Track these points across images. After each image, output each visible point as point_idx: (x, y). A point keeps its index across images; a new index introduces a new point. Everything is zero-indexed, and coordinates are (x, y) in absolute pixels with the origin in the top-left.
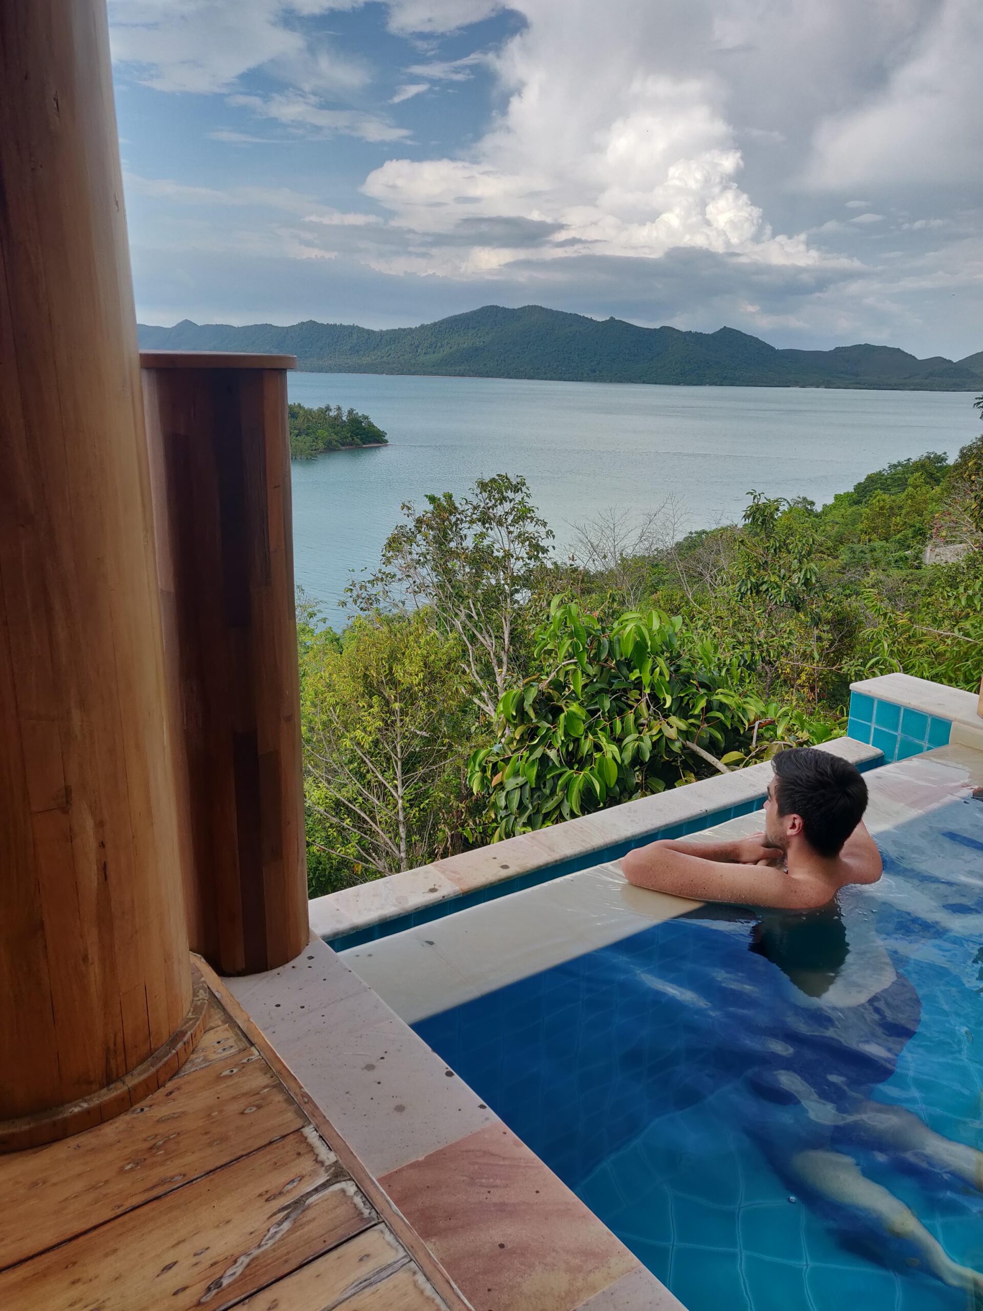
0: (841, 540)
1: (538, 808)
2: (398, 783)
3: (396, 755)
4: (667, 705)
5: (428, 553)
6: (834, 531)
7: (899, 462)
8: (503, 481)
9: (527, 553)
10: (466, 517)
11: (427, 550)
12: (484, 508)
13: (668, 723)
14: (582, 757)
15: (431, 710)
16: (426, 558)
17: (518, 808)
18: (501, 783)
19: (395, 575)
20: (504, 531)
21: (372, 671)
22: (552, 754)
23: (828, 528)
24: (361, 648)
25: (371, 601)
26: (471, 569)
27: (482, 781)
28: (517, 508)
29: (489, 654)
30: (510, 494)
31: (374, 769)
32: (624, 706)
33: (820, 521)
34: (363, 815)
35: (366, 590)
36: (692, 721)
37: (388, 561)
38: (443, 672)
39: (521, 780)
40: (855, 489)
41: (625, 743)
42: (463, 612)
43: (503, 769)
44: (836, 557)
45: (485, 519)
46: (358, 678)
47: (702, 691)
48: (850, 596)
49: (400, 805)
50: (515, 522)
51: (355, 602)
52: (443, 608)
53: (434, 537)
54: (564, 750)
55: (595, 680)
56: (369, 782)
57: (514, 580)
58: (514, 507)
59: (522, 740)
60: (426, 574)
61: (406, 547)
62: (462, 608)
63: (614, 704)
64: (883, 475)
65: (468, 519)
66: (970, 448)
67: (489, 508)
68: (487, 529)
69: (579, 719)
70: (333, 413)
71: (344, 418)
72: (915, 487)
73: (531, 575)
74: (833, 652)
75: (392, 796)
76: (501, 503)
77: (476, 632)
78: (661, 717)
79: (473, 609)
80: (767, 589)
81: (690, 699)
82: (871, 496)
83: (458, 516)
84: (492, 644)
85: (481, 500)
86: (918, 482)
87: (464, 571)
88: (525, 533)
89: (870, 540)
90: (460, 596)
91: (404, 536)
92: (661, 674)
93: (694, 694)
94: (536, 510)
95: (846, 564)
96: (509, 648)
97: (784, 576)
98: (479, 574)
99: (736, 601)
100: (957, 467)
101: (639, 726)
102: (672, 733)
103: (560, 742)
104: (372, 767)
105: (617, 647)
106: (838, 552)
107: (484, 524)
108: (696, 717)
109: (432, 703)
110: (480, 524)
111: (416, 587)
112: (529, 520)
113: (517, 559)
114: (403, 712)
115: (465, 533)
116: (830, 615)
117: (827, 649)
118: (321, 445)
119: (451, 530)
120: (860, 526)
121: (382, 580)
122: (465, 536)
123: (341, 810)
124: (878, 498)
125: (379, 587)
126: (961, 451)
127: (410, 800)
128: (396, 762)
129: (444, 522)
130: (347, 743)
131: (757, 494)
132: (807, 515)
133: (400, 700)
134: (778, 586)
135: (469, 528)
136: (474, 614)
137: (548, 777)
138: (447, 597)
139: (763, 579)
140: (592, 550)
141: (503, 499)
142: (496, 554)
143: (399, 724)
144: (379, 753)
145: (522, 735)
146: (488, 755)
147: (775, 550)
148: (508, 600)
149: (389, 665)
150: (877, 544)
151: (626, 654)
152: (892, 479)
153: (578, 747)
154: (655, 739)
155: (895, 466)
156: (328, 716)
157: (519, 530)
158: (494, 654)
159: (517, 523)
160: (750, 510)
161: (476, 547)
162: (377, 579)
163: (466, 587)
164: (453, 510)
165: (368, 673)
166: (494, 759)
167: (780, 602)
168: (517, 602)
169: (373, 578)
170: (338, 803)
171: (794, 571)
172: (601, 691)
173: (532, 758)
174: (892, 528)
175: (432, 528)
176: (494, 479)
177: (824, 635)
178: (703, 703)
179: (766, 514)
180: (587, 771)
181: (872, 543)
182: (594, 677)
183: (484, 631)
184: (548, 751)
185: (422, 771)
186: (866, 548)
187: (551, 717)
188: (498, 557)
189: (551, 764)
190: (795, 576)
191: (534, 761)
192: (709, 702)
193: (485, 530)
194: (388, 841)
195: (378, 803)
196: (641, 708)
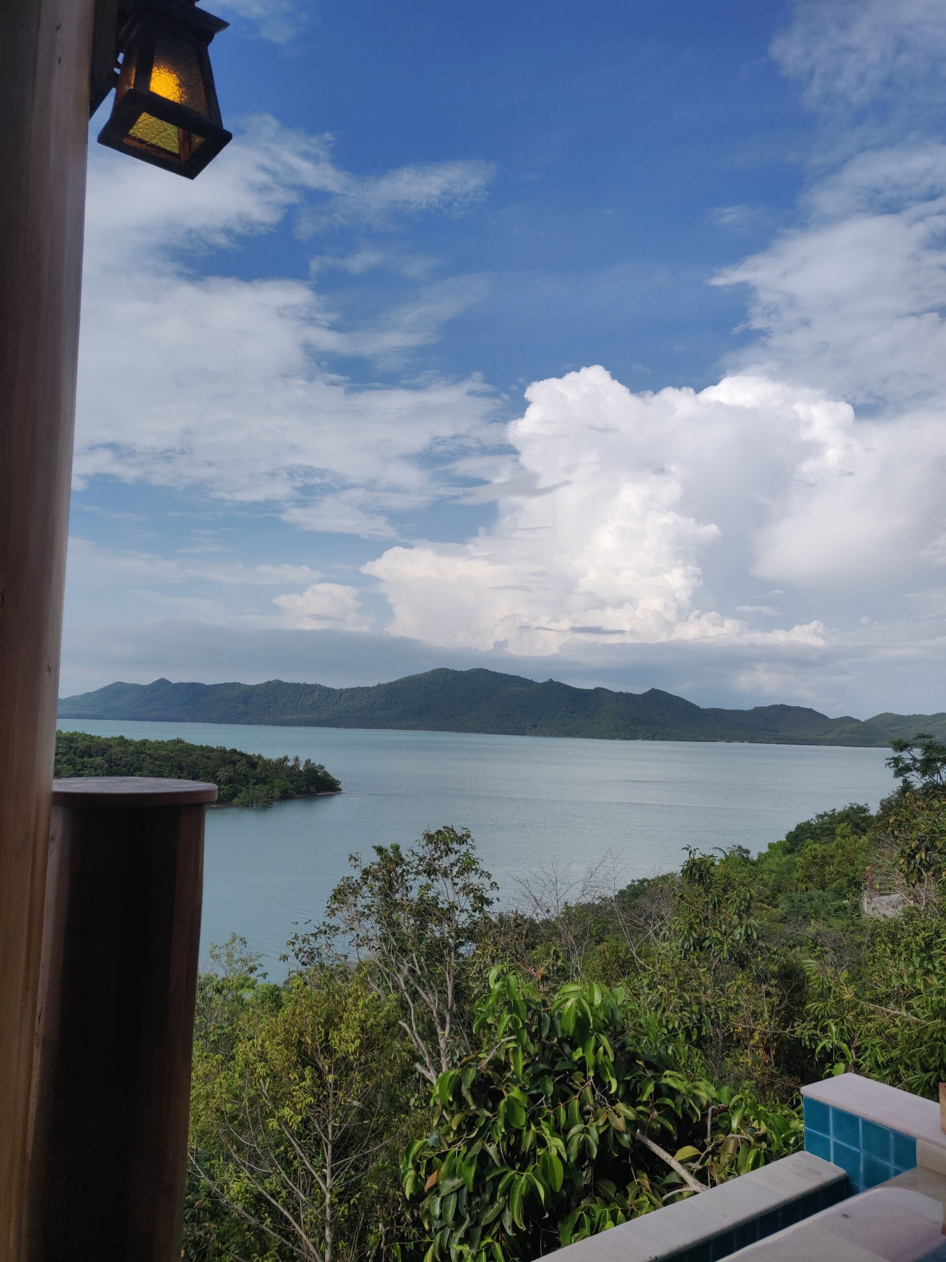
0: (779, 889)
1: (477, 1219)
2: (327, 1171)
3: (327, 1137)
4: (613, 1090)
5: (373, 906)
6: (771, 879)
7: (825, 813)
8: (448, 833)
9: (472, 906)
10: (412, 869)
11: (373, 902)
12: (430, 859)
13: (615, 1111)
14: (524, 1152)
15: (367, 1082)
16: (370, 910)
17: (454, 1219)
18: (436, 1185)
19: (339, 928)
20: (448, 882)
21: (307, 1038)
22: (492, 1150)
23: (765, 877)
24: (297, 1012)
25: (312, 955)
26: (416, 921)
27: (415, 1182)
28: (463, 860)
29: (432, 1012)
30: (455, 846)
31: (302, 1154)
32: (568, 1090)
33: (757, 869)
34: (286, 1213)
35: (308, 944)
36: (640, 1108)
37: (333, 912)
38: (381, 1037)
39: (457, 1182)
40: (787, 838)
41: (569, 1136)
42: (407, 967)
43: (438, 1169)
44: (776, 906)
45: (431, 872)
46: (293, 1045)
47: (649, 1073)
48: (794, 946)
49: (327, 1201)
50: (460, 873)
51: (297, 956)
52: (386, 963)
53: (380, 888)
54: (505, 1144)
55: (537, 1059)
56: (296, 1170)
57: (459, 932)
58: (459, 859)
59: (459, 1131)
60: (371, 927)
61: (351, 898)
62: (405, 962)
63: (558, 1087)
64: (812, 825)
65: (414, 870)
66: (889, 801)
67: (434, 860)
68: (433, 881)
69: (521, 1106)
70: (290, 764)
71: (301, 768)
72: (844, 837)
73: (475, 928)
74: (784, 1009)
75: (320, 1188)
76: (446, 855)
77: (419, 989)
78: (607, 1104)
79: (416, 964)
80: (710, 946)
81: (638, 1081)
82: (803, 845)
83: (404, 867)
84: (435, 1001)
85: (426, 851)
86: (845, 832)
87: (409, 923)
88: (469, 885)
89: (807, 889)
90: (404, 950)
91: (350, 888)
92: (605, 1053)
93: (640, 1076)
94: (480, 862)
95: (786, 913)
96: (452, 1005)
97: (725, 932)
98: (423, 926)
99: (680, 959)
100: (879, 818)
101: (584, 1113)
102: (619, 1123)
103: (500, 1135)
104: (300, 1151)
105: (558, 1022)
106: (778, 901)
107: (429, 875)
108: (646, 1104)
109: (367, 1074)
110: (426, 875)
111: (359, 941)
112: (473, 872)
113: (462, 911)
114: (337, 1086)
115: (410, 884)
116: (776, 968)
117: (778, 1006)
118: (277, 793)
119: (397, 881)
120: (796, 875)
121: (325, 932)
122: (411, 888)
123: (263, 1207)
124: (809, 847)
125: (322, 940)
126: (881, 804)
127: (340, 1193)
128: (326, 1145)
129: (390, 873)
130: (273, 1124)
131: (692, 849)
132: (744, 863)
133: (335, 1069)
134: (721, 943)
135: (415, 879)
136: (417, 969)
137: (488, 1178)
138: (390, 951)
139: (705, 934)
140: (535, 903)
141: (449, 850)
142: (440, 906)
143: (331, 1100)
144: (308, 1135)
145: (459, 1126)
146: (424, 1147)
147: (714, 905)
148: (453, 954)
149: (325, 1030)
150: (815, 893)
151: (568, 1032)
152: (821, 828)
153: (519, 1141)
154: (601, 1131)
155: (822, 816)
156: (257, 1090)
157: (464, 882)
158: (437, 1012)
159: (462, 875)
160: (687, 865)
161: (421, 899)
162: (321, 932)
163: (410, 940)
164: (400, 861)
165: (303, 1040)
166: (429, 1154)
167: (724, 959)
168: (461, 955)
169: (316, 931)
170: (259, 1198)
171: (735, 927)
172: (543, 1072)
173: (470, 1155)
174: (827, 877)
175: (378, 880)
176: (440, 831)
177: (773, 990)
178: (650, 1088)
179: (702, 869)
180: (528, 1173)
181: (809, 892)
182: (536, 1057)
183: (427, 988)
184: (487, 1146)
185: (355, 1157)
186: (804, 897)
187: (490, 1104)
188: (442, 909)
189: (490, 1162)
190: (737, 932)
191: (472, 1159)
192: (657, 1087)
193: (430, 882)
194: (311, 1246)
195: (303, 1197)
196: (586, 1093)
